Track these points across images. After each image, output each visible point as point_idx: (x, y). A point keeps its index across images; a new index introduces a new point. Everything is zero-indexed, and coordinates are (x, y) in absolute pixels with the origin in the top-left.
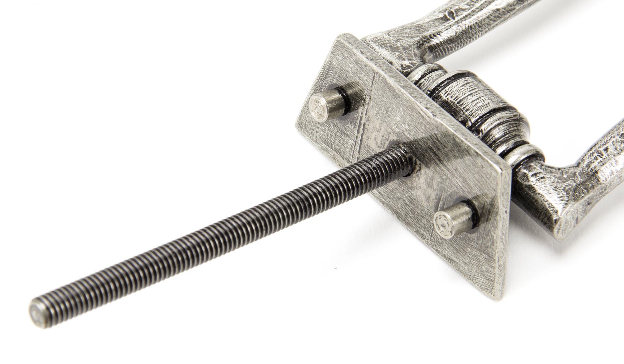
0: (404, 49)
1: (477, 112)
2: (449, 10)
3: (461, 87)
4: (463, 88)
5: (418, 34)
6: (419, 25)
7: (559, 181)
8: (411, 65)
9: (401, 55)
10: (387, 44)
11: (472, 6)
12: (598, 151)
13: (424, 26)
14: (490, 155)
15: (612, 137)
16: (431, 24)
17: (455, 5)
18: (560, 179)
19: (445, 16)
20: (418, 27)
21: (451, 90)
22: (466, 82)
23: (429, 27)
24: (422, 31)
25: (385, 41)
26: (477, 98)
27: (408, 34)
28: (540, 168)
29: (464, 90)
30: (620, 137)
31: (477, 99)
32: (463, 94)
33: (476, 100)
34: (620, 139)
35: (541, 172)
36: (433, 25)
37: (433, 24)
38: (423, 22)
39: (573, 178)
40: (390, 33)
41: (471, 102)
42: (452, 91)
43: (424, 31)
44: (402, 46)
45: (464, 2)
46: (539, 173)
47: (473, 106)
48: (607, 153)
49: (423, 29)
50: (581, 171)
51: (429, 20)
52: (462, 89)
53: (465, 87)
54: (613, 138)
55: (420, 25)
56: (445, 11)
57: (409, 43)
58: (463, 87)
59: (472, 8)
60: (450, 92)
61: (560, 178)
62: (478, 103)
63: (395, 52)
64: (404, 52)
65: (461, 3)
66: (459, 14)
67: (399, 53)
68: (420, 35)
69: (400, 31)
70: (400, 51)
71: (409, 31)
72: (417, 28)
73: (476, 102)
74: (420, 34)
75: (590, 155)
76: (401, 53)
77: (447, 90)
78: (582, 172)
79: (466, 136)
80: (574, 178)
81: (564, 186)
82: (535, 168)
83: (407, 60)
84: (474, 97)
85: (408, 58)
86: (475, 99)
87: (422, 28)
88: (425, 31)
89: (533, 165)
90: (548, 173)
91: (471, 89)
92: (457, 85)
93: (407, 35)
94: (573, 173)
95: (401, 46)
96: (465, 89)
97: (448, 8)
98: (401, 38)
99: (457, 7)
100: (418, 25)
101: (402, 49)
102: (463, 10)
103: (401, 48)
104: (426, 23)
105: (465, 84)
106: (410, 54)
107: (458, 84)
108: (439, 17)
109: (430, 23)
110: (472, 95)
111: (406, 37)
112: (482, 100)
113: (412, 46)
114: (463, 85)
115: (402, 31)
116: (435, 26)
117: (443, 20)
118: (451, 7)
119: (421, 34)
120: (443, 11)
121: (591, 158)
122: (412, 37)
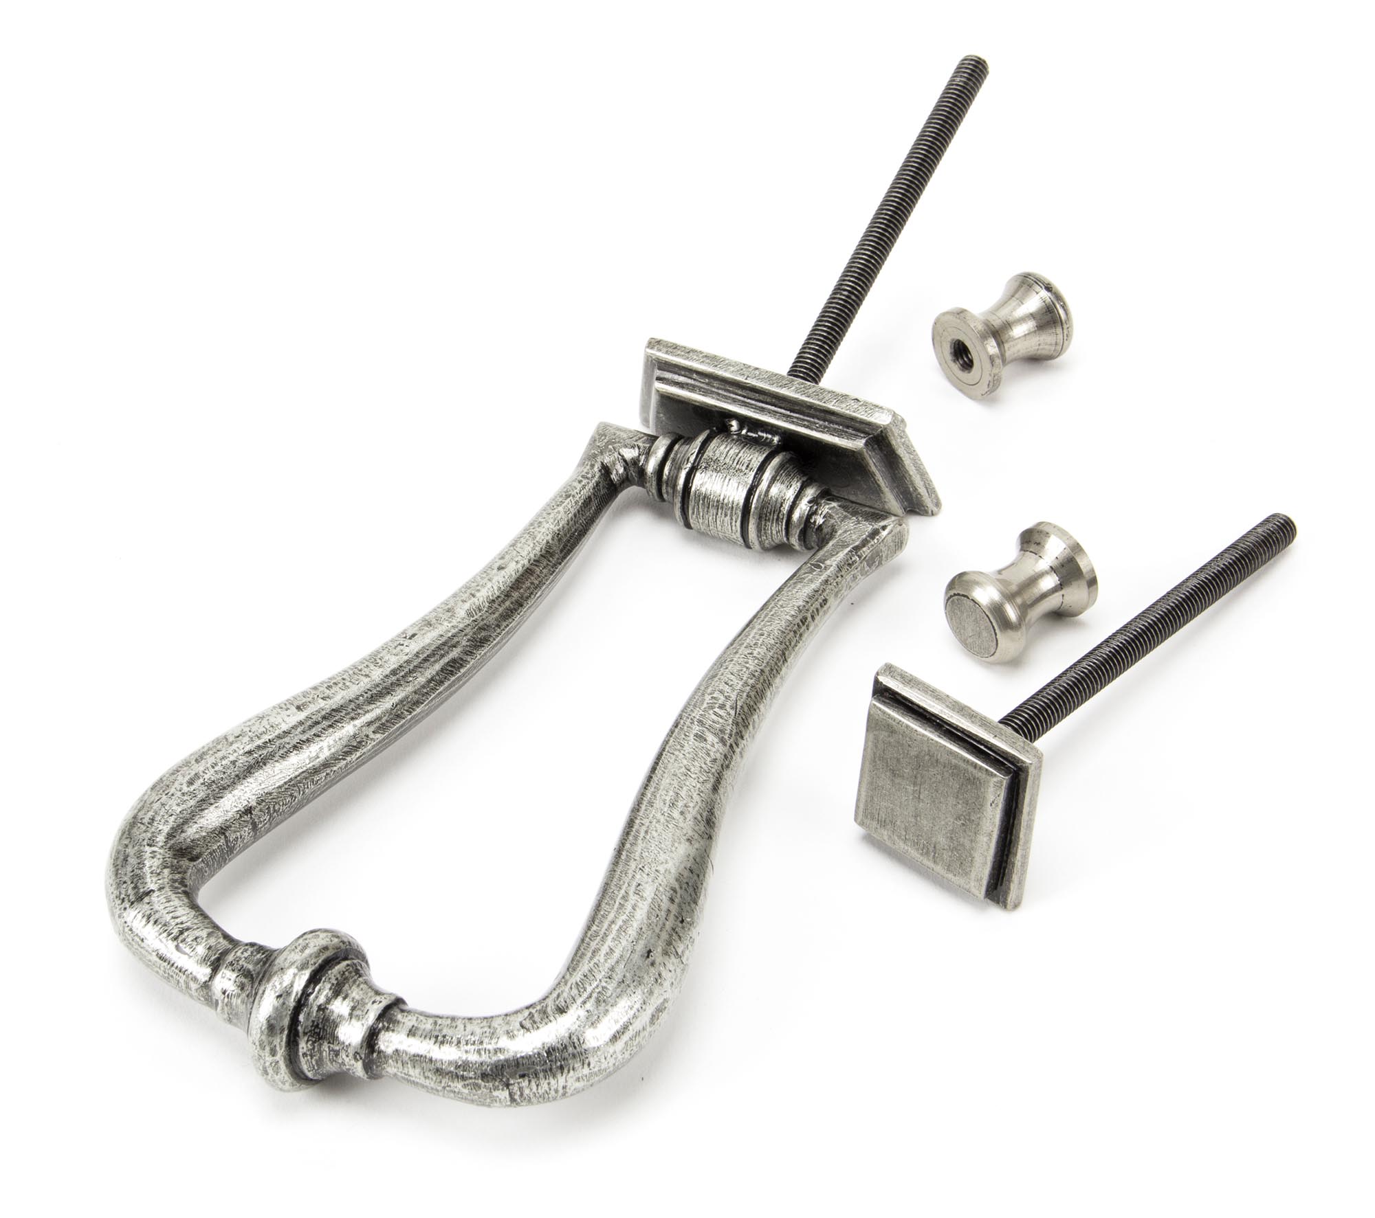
3: (752, 459)
14: (670, 347)
22: (750, 466)
51: (838, 555)
56: (825, 567)
58: (749, 459)
79: (703, 357)
91: (741, 460)
105: (749, 464)
114: (751, 461)
122: (845, 532)
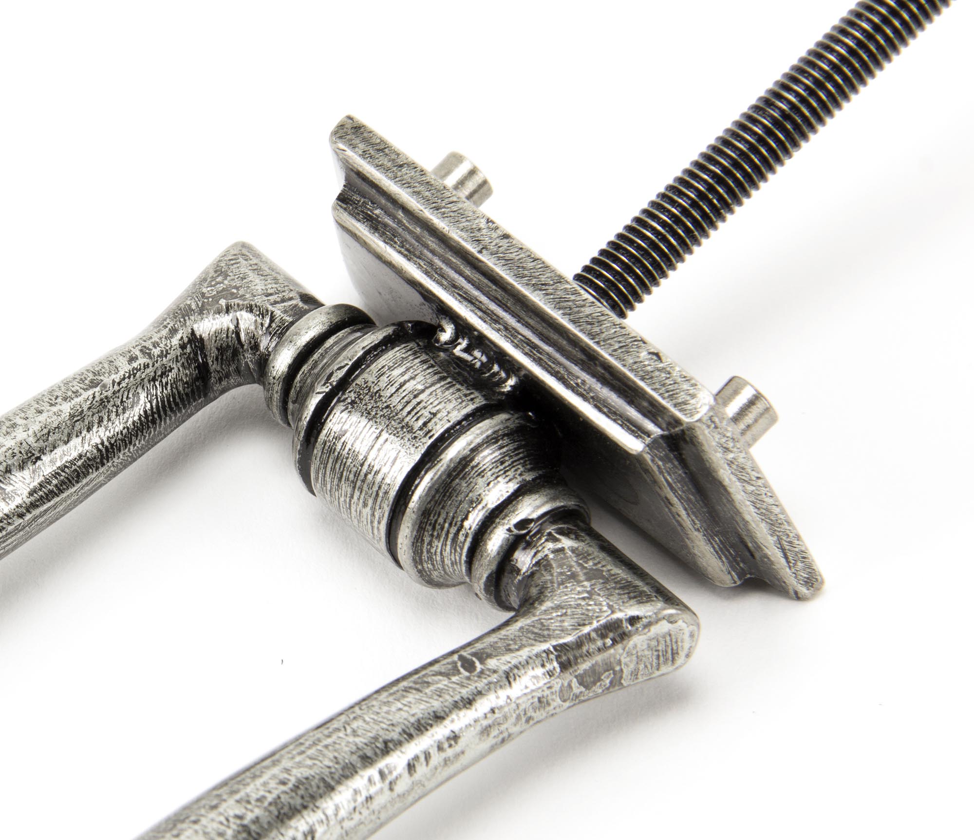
0: (574, 576)
1: (403, 356)
2: (473, 674)
4: (435, 406)
5: (544, 619)
6: (542, 639)
7: (235, 291)
8: (558, 536)
9: (581, 562)
10: (615, 588)
11: (420, 681)
12: (151, 358)
13: (530, 639)
15: (119, 384)
16: (515, 644)
17: (458, 684)
18: (233, 294)
19: (482, 661)
20: (544, 636)
21: (461, 403)
23: (519, 636)
24: (533, 626)
25: (619, 594)
26: (404, 388)
27: (567, 615)
28: (275, 313)
29: (431, 403)
30: (102, 381)
31: (403, 385)
32: (434, 393)
33: (405, 382)
34: (102, 378)
35: (272, 304)
36: (511, 642)
37: (509, 645)
38: (533, 648)
39: (206, 300)
40: (609, 612)
41: (416, 375)
42: (460, 400)
43: (531, 628)
44: (579, 582)
45: (438, 688)
46: (276, 303)
47: (412, 367)
48: (132, 353)
49: (533, 633)
50: (189, 318)
52: (438, 404)
53: (430, 412)
54: (117, 380)
55: (541, 642)
57: (563, 592)
59: (419, 678)
60: (464, 398)
61: (233, 296)
62: (402, 374)
63: (594, 568)
64: (574, 569)
65: (446, 688)
66: (450, 666)
67: (586, 565)
68: (540, 617)
69: (587, 622)
70: (585, 571)
71: (566, 624)
72: (546, 633)
73: (406, 377)
74: (540, 619)
75: (167, 353)
76: (580, 565)
77: (470, 403)
78: (187, 318)
80: (203, 302)
81: (226, 282)
82: (285, 312)
83: (566, 548)
84: (410, 389)
85: (565, 554)
86: (408, 384)
87: (536, 633)
88: (527, 627)
89: (288, 318)
90: (258, 304)
92: (449, 413)
93: (569, 611)
94: (204, 312)
95: (582, 581)
96: (431, 406)
97: (476, 678)
98: (583, 603)
99: (454, 679)
100: (545, 641)
101: (578, 575)
102: (440, 674)
103: (582, 578)
104: (525, 647)
106: (561, 566)
107: (447, 416)
108: (495, 658)
109: (517, 647)
110: (416, 393)
111: (570, 605)
112: (392, 385)
113: (556, 585)
115: (582, 622)
116: (504, 639)
117: (487, 653)
118: (467, 682)
119: (536, 618)
120: (488, 673)
121: (166, 345)
